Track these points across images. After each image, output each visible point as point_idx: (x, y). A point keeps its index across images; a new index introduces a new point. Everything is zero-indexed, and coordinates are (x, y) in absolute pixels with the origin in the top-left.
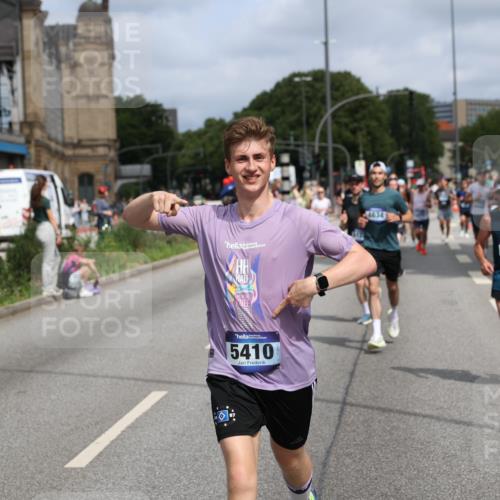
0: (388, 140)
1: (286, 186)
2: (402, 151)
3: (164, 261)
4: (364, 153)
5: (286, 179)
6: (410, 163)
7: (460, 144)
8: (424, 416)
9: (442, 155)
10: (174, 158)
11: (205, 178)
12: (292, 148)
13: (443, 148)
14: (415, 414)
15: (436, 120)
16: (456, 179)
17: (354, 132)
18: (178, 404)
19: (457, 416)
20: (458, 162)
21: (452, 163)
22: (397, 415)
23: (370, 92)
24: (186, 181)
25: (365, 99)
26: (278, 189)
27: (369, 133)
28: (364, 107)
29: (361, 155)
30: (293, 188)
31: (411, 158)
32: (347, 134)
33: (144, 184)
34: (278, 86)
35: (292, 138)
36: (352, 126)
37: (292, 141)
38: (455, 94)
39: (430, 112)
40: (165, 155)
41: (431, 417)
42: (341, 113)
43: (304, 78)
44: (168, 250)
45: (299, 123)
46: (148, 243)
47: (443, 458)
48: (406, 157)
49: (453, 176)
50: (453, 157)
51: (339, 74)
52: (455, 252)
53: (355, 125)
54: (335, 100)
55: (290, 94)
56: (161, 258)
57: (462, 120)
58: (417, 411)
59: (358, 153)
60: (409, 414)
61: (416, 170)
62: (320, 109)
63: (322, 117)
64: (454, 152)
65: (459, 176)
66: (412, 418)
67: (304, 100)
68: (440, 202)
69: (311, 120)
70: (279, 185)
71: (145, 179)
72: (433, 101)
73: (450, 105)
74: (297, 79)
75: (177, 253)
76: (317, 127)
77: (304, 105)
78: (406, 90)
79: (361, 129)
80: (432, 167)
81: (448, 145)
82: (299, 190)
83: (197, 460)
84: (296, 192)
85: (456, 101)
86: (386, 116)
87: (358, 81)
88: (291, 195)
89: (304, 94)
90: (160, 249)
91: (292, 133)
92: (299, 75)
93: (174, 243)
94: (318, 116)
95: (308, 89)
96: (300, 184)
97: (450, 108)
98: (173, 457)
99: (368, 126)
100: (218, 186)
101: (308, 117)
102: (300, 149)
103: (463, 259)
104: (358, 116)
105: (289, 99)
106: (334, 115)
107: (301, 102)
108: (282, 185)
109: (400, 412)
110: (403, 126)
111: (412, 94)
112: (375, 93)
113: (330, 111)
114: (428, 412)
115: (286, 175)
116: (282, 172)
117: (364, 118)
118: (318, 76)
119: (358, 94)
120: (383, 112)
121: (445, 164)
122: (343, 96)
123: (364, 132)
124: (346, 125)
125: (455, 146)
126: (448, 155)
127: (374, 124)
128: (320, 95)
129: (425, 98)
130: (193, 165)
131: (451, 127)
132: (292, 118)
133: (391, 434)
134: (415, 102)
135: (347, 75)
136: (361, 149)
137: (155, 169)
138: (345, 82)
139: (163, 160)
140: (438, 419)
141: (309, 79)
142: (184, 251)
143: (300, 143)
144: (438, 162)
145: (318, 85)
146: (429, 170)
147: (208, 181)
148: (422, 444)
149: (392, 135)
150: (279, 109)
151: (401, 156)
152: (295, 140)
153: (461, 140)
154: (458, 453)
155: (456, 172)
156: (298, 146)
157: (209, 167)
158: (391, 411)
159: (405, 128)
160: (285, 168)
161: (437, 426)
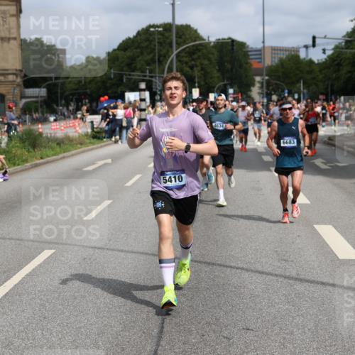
0: (216, 74)
1: (143, 105)
2: (226, 82)
3: (54, 157)
4: (199, 83)
5: (143, 100)
6: (231, 91)
7: (267, 78)
8: (237, 268)
9: (254, 85)
10: (63, 84)
11: (85, 99)
12: (148, 78)
13: (254, 80)
14: (231, 267)
15: (249, 61)
16: (263, 102)
17: (192, 68)
18: (63, 259)
19: (260, 269)
20: (265, 90)
21: (261, 91)
22: (218, 267)
23: (204, 40)
24: (72, 100)
25: (200, 45)
26: (137, 107)
27: (202, 69)
28: (199, 50)
29: (197, 85)
30: (148, 107)
31: (232, 88)
32: (187, 69)
33: (41, 102)
34: (139, 33)
35: (148, 71)
36: (190, 64)
37: (148, 74)
38: (263, 42)
39: (246, 55)
40: (56, 81)
41: (242, 269)
42: (183, 54)
43: (157, 29)
44: (58, 149)
45: (153, 61)
46: (44, 144)
47: (250, 298)
48: (228, 87)
49: (261, 101)
50: (261, 87)
51: (182, 26)
52: (261, 154)
53: (193, 62)
54: (179, 45)
55: (147, 40)
56: (53, 155)
57: (268, 61)
58: (232, 264)
59: (195, 83)
60: (227, 267)
61: (235, 96)
62: (168, 51)
63: (169, 57)
64: (262, 83)
65: (265, 100)
66: (229, 269)
67: (157, 44)
68: (255, 118)
69: (161, 58)
70: (137, 104)
71: (43, 99)
72: (248, 46)
73: (260, 50)
74: (152, 29)
75: (64, 152)
76: (166, 63)
77: (157, 47)
78: (230, 38)
79: (197, 66)
80: (246, 94)
81: (258, 79)
82: (152, 108)
83: (75, 298)
84: (150, 109)
85: (264, 47)
86: (215, 57)
87: (196, 31)
88: (147, 112)
89: (157, 41)
90: (53, 149)
91: (148, 67)
92: (154, 26)
93: (62, 145)
94: (166, 56)
95: (160, 36)
96: (153, 104)
97: (260, 52)
98: (59, 296)
99: (202, 64)
100: (94, 104)
101: (160, 56)
102: (153, 79)
103: (267, 158)
104: (195, 56)
105: (146, 44)
106: (178, 56)
107: (155, 46)
108: (140, 105)
109: (220, 265)
110: (226, 64)
111: (233, 41)
112: (207, 41)
113: (175, 52)
114: (240, 265)
115: (143, 97)
116: (140, 95)
117: (199, 58)
118: (167, 27)
119: (195, 41)
120: (213, 54)
121: (255, 92)
122: (185, 43)
123: (199, 68)
124: (186, 63)
125: (263, 79)
126: (258, 85)
127: (206, 62)
128: (168, 41)
129: (242, 45)
130: (77, 89)
131: (260, 66)
132: (149, 57)
133: (214, 281)
134: (235, 48)
135: (188, 27)
136: (197, 80)
137: (49, 92)
138: (186, 33)
139: (55, 85)
140: (247, 270)
141: (161, 29)
142: (69, 151)
143: (153, 75)
144: (251, 91)
145: (167, 34)
146: (244, 96)
147: (87, 101)
148: (235, 287)
149: (219, 71)
150: (138, 50)
151: (225, 85)
152: (150, 73)
153: (267, 75)
154: (261, 294)
155: (263, 97)
156: (152, 77)
157: (88, 91)
158: (213, 264)
159: (228, 66)
160: (143, 93)
161: (246, 275)
